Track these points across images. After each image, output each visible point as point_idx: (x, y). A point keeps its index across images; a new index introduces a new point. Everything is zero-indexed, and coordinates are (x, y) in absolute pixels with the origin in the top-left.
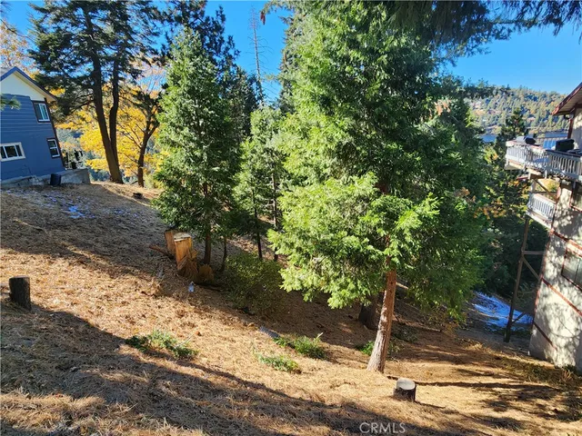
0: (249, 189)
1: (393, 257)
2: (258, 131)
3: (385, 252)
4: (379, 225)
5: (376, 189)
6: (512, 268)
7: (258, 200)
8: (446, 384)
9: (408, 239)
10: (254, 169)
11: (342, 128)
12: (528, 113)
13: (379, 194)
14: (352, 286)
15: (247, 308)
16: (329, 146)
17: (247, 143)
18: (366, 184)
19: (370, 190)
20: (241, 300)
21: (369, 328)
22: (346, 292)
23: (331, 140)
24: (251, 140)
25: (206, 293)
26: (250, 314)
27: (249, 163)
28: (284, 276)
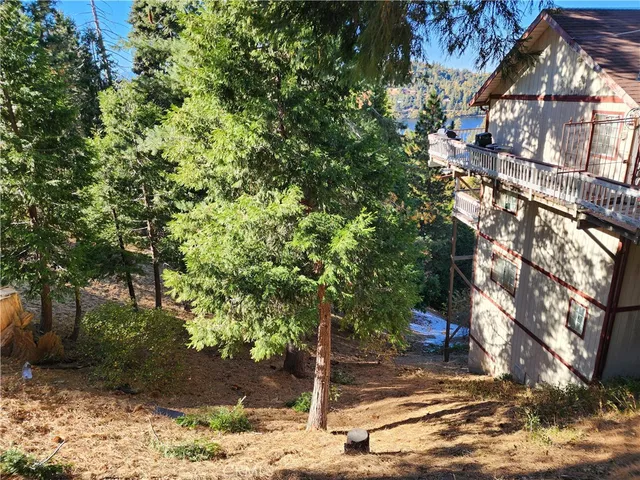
0: (107, 208)
1: (329, 285)
2: (114, 121)
3: (319, 282)
4: (310, 249)
5: (303, 207)
6: (444, 276)
7: (123, 223)
8: (395, 425)
9: (345, 263)
10: (112, 178)
11: (255, 131)
12: (442, 94)
13: (306, 212)
14: (283, 329)
15: (127, 385)
16: (239, 154)
17: (97, 138)
18: (289, 200)
19: (296, 208)
20: (116, 375)
21: (298, 377)
22: (277, 338)
23: (240, 145)
24: (104, 135)
25: (54, 376)
26: (133, 394)
27: (103, 169)
28: (191, 330)
